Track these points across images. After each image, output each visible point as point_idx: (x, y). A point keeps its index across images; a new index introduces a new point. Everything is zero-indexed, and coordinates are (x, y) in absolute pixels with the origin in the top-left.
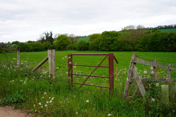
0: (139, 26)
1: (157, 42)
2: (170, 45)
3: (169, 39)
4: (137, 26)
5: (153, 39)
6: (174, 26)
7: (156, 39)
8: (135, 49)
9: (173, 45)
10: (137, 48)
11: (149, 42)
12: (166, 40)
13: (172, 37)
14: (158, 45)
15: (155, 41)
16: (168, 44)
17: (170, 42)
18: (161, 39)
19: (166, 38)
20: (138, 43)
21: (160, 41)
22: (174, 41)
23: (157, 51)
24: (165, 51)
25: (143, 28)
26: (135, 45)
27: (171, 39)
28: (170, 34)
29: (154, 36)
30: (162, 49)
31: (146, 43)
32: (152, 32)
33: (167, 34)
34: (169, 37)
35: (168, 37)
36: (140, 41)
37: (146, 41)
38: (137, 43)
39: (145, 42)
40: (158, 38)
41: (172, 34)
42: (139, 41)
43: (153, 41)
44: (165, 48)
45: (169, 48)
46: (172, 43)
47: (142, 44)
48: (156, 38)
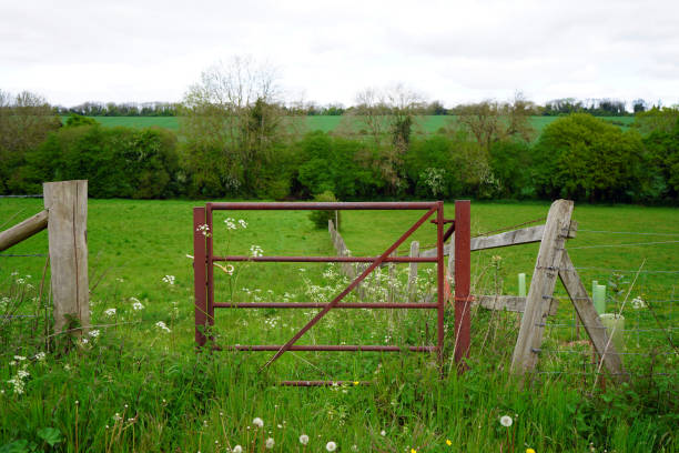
0: (26, 94)
1: (100, 164)
2: (145, 176)
3: (143, 155)
4: (16, 95)
5: (84, 151)
6: (140, 108)
7: (96, 152)
8: (11, 188)
9: (157, 174)
10: (22, 185)
11: (69, 163)
12: (131, 155)
13: (154, 147)
14: (105, 174)
15: (92, 160)
16: (139, 172)
17: (147, 165)
18: (114, 150)
19: (132, 148)
20: (24, 162)
21: (111, 157)
22: (160, 162)
23: (100, 197)
24: (129, 197)
25: (42, 104)
26: (11, 171)
27: (151, 155)
28: (144, 136)
29: (87, 139)
30: (119, 187)
31: (59, 164)
32: (70, 123)
33: (135, 136)
34: (144, 147)
35: (138, 145)
36: (30, 154)
37: (57, 156)
38: (19, 164)
39: (55, 161)
40: (102, 146)
41: (151, 136)
42: (27, 155)
43: (84, 160)
44: (128, 185)
45: (145, 187)
46: (152, 168)
47: (41, 168)
48: (97, 148)
